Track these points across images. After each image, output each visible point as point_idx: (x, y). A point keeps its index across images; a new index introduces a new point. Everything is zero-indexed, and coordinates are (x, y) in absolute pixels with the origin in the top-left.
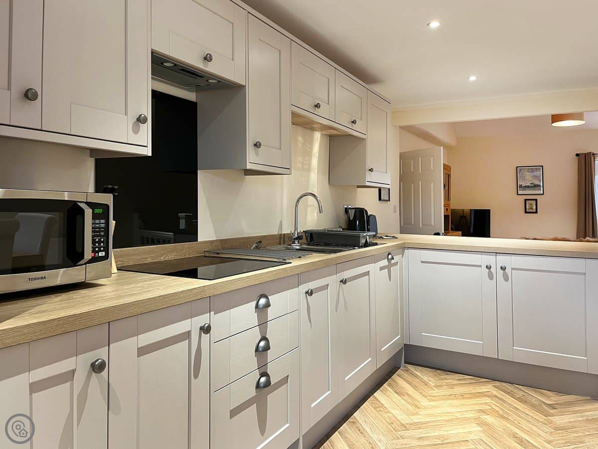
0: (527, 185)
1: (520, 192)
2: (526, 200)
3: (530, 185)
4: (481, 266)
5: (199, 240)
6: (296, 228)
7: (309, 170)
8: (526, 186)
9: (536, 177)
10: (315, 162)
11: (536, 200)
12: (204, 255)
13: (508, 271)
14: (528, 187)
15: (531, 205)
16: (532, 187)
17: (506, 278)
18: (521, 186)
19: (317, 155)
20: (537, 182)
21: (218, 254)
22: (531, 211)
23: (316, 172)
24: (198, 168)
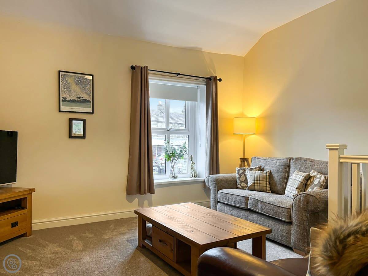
0: (72, 98)
1: (62, 108)
2: (71, 120)
8: (71, 100)
9: (84, 89)
11: (84, 120)
14: (74, 101)
15: (78, 126)
16: (78, 102)
18: (64, 100)
20: (85, 97)
22: (77, 135)
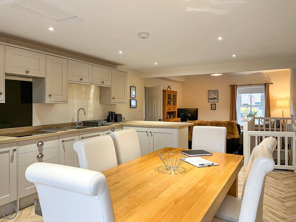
0: (212, 98)
1: (209, 101)
2: (211, 104)
3: (213, 98)
4: (145, 132)
5: (33, 126)
6: (78, 120)
7: (88, 99)
9: (215, 95)
10: (92, 96)
11: (215, 104)
12: (35, 130)
13: (152, 133)
14: (212, 99)
15: (213, 106)
17: (152, 136)
19: (93, 93)
20: (216, 97)
21: (40, 130)
22: (213, 109)
23: (93, 99)
24: (33, 102)
